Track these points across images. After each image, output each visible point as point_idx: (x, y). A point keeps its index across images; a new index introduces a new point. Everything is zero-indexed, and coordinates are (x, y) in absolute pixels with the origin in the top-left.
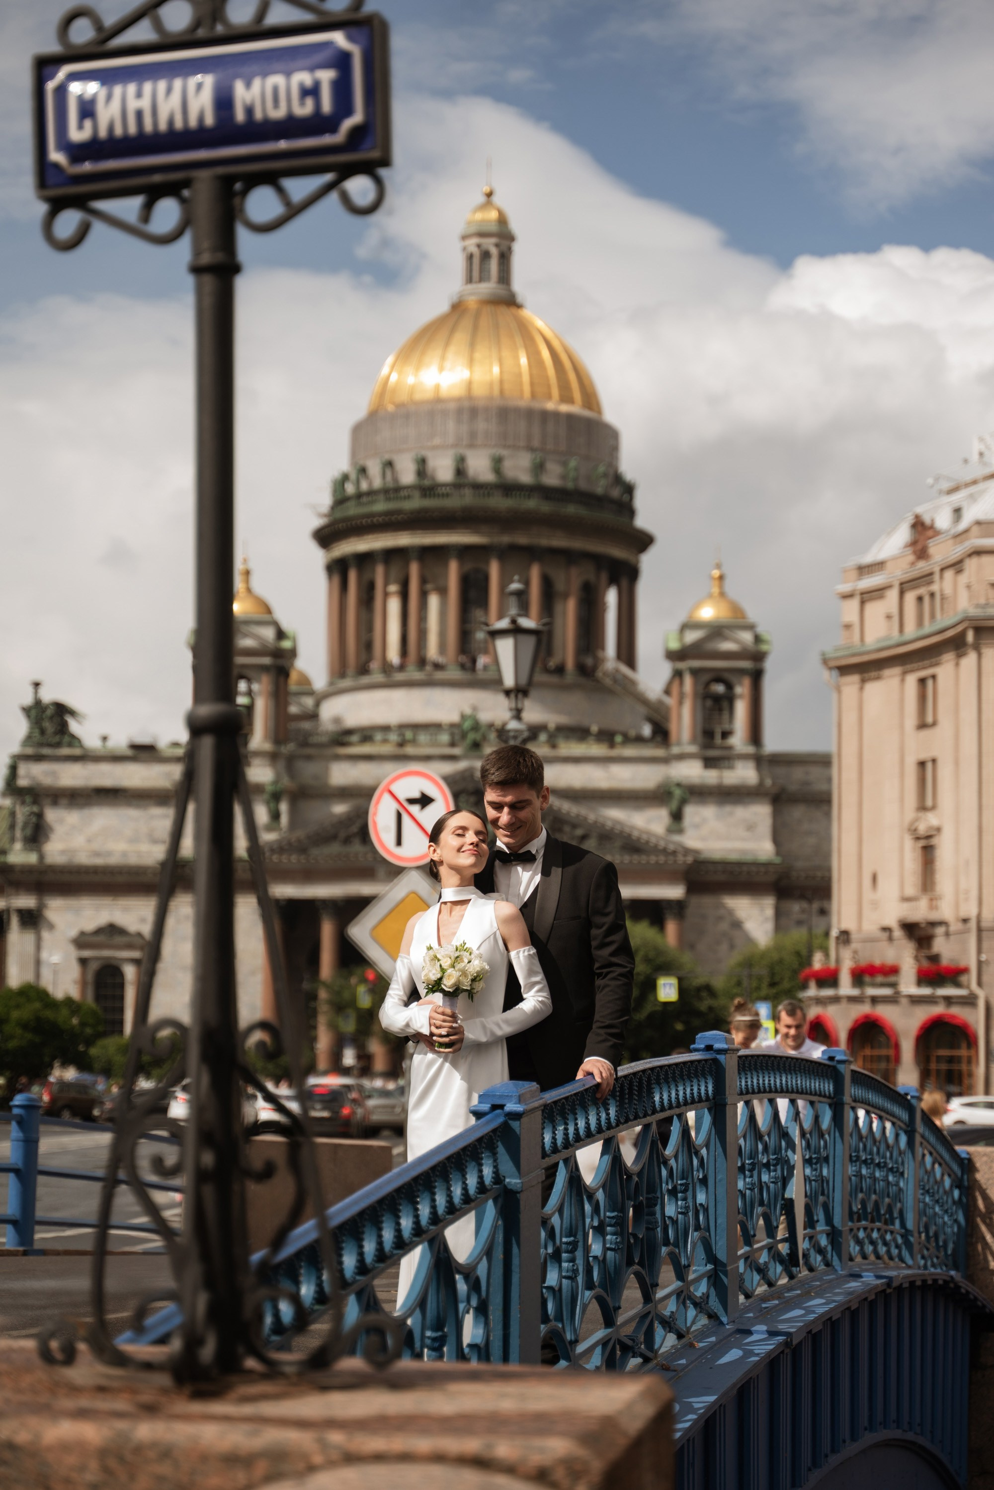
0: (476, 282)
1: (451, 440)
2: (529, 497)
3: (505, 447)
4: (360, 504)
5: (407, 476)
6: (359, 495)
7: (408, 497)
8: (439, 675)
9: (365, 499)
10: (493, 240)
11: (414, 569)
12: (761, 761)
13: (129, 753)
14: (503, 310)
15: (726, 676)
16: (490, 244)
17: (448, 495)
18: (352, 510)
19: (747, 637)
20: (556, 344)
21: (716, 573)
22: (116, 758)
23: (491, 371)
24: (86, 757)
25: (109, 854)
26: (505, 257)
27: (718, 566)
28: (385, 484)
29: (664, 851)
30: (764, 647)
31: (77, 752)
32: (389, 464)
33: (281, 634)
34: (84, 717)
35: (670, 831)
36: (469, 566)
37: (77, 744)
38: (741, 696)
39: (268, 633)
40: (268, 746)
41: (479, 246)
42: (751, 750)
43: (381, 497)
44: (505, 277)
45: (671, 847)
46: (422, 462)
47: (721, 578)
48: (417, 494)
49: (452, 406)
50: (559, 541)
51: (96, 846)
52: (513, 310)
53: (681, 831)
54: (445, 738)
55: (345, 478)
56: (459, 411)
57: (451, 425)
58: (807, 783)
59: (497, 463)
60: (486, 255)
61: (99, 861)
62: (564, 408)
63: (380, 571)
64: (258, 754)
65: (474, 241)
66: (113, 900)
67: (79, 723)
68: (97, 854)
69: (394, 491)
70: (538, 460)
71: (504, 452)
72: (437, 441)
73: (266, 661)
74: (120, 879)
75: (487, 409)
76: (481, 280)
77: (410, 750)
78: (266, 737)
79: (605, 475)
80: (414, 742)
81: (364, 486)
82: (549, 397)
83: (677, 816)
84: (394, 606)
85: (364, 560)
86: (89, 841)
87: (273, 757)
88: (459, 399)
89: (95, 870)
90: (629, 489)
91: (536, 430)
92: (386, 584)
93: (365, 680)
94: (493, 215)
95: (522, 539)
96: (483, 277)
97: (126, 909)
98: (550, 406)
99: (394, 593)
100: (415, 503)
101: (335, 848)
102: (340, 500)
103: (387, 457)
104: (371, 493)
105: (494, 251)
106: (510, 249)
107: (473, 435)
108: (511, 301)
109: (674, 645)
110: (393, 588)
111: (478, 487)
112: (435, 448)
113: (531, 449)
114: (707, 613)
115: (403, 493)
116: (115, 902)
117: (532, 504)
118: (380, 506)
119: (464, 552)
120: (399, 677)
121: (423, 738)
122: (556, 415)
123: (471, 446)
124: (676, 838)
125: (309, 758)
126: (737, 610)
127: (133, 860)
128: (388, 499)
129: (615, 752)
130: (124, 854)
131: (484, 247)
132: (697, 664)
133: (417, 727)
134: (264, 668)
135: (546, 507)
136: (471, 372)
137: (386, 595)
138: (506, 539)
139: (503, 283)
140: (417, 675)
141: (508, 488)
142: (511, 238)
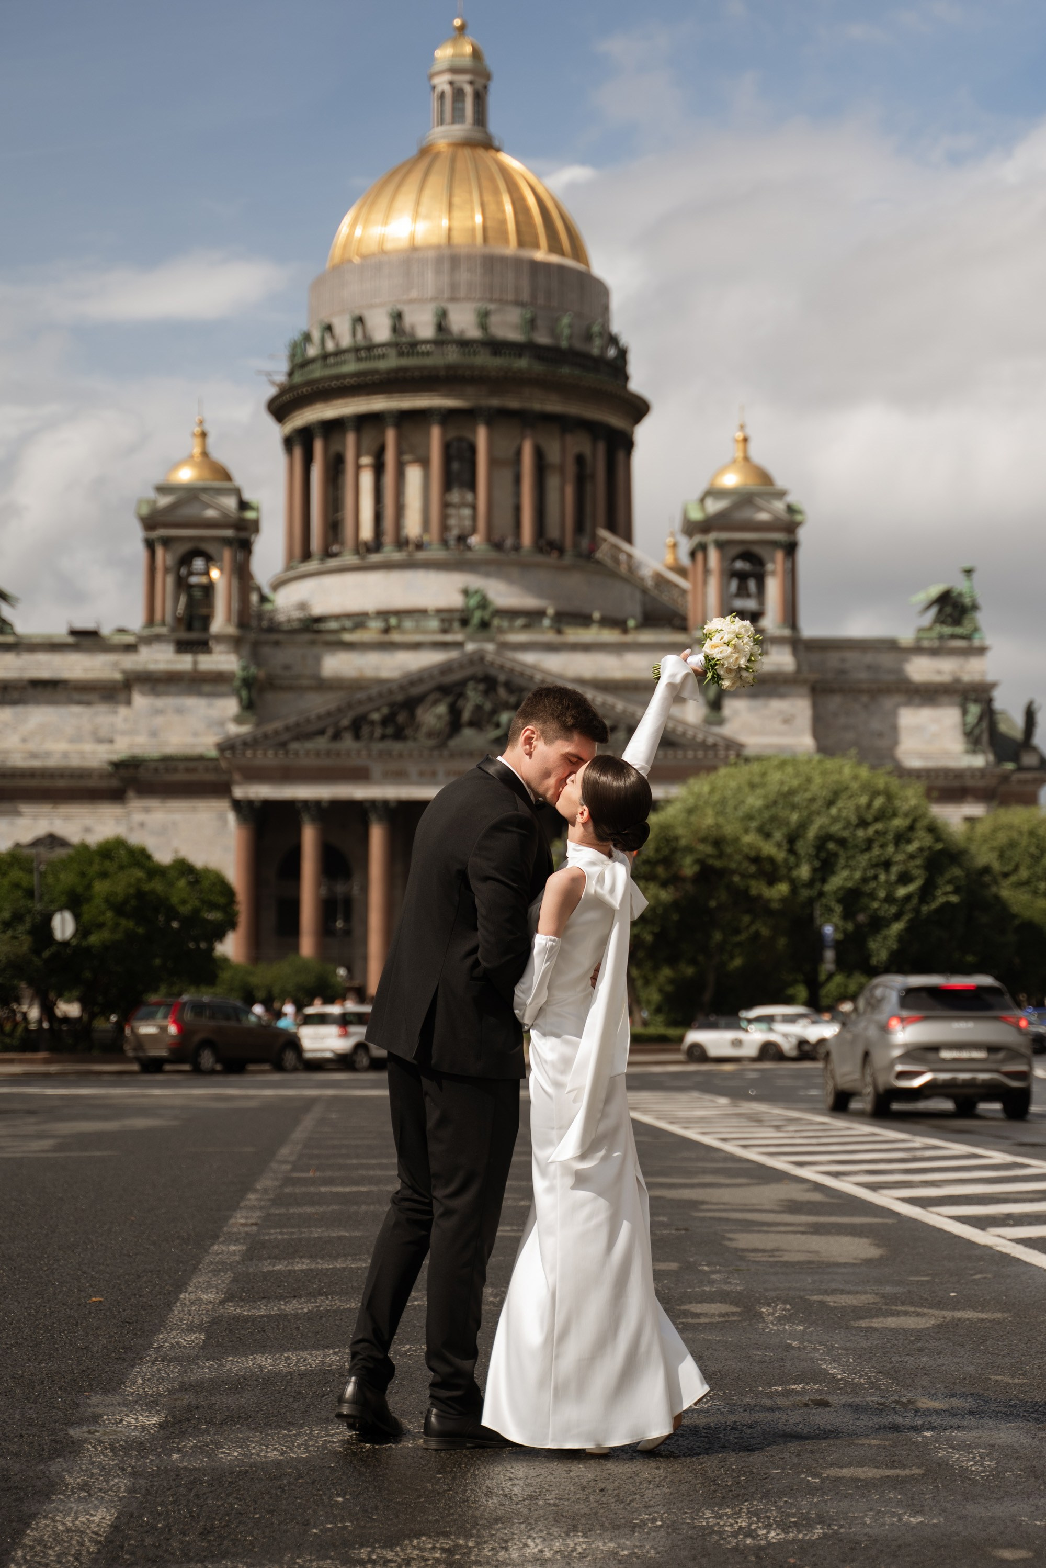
0: (449, 124)
1: (430, 292)
2: (520, 356)
3: (491, 300)
4: (326, 366)
5: (381, 332)
6: (325, 356)
7: (383, 356)
8: (421, 555)
9: (331, 360)
10: (467, 77)
11: (390, 436)
12: (797, 644)
13: (71, 640)
14: (481, 152)
15: (757, 550)
16: (463, 80)
17: (428, 354)
18: (317, 372)
19: (779, 506)
20: (540, 190)
21: (739, 435)
22: (53, 647)
23: (473, 218)
24: (19, 646)
25: (48, 754)
26: (480, 98)
27: (742, 427)
28: (355, 342)
29: (704, 745)
30: (798, 518)
31: (9, 639)
32: (360, 320)
33: (244, 505)
34: (17, 600)
35: (708, 722)
36: (452, 434)
37: (9, 631)
38: (773, 573)
39: (230, 503)
40: (231, 630)
41: (451, 83)
42: (787, 632)
43: (351, 356)
44: (480, 119)
45: (710, 740)
46: (398, 317)
47: (745, 440)
48: (392, 352)
49: (431, 254)
50: (554, 406)
51: (32, 746)
52: (492, 153)
53: (721, 722)
54: (434, 624)
55: (307, 338)
56: (439, 260)
57: (430, 276)
58: (842, 672)
59: (483, 318)
60: (458, 94)
61: (36, 763)
62: (555, 259)
63: (351, 439)
64: (220, 638)
65: (447, 77)
66: (53, 808)
67: (12, 606)
68: (34, 755)
69: (367, 349)
70: (528, 316)
71: (492, 307)
72: (414, 294)
73: (229, 533)
74: (61, 783)
75: (470, 258)
76: (454, 122)
77: (396, 637)
78: (229, 620)
79: (601, 334)
80: (398, 627)
81: (330, 346)
82: (537, 246)
83: (716, 705)
84: (367, 479)
85: (332, 428)
86: (24, 740)
87: (236, 643)
88: (438, 247)
89: (31, 773)
90: (623, 354)
91: (525, 283)
92: (358, 456)
93: (333, 563)
94: (468, 49)
95: (513, 403)
96: (457, 116)
97: (67, 818)
98: (541, 255)
99: (366, 466)
100: (391, 362)
101: (321, 743)
102: (299, 364)
103: (357, 313)
104: (339, 353)
105: (468, 89)
106: (485, 87)
107: (454, 286)
108: (488, 144)
109: (696, 515)
110: (366, 460)
111: (464, 344)
112: (411, 301)
113: (519, 303)
114: (731, 480)
115: (379, 351)
116: (55, 810)
117: (523, 363)
118: (351, 367)
119: (447, 417)
120: (375, 558)
121: (408, 624)
122: (546, 266)
123: (453, 299)
124: (716, 729)
125: (277, 643)
126: (765, 478)
127: (75, 762)
128: (359, 359)
129: (629, 638)
130: (65, 755)
131: (457, 85)
132: (724, 536)
133: (400, 614)
134: (227, 541)
135: (539, 368)
136: (450, 219)
137: (358, 468)
138: (495, 402)
139: (478, 124)
140: (397, 556)
141: (496, 346)
142: (488, 76)
